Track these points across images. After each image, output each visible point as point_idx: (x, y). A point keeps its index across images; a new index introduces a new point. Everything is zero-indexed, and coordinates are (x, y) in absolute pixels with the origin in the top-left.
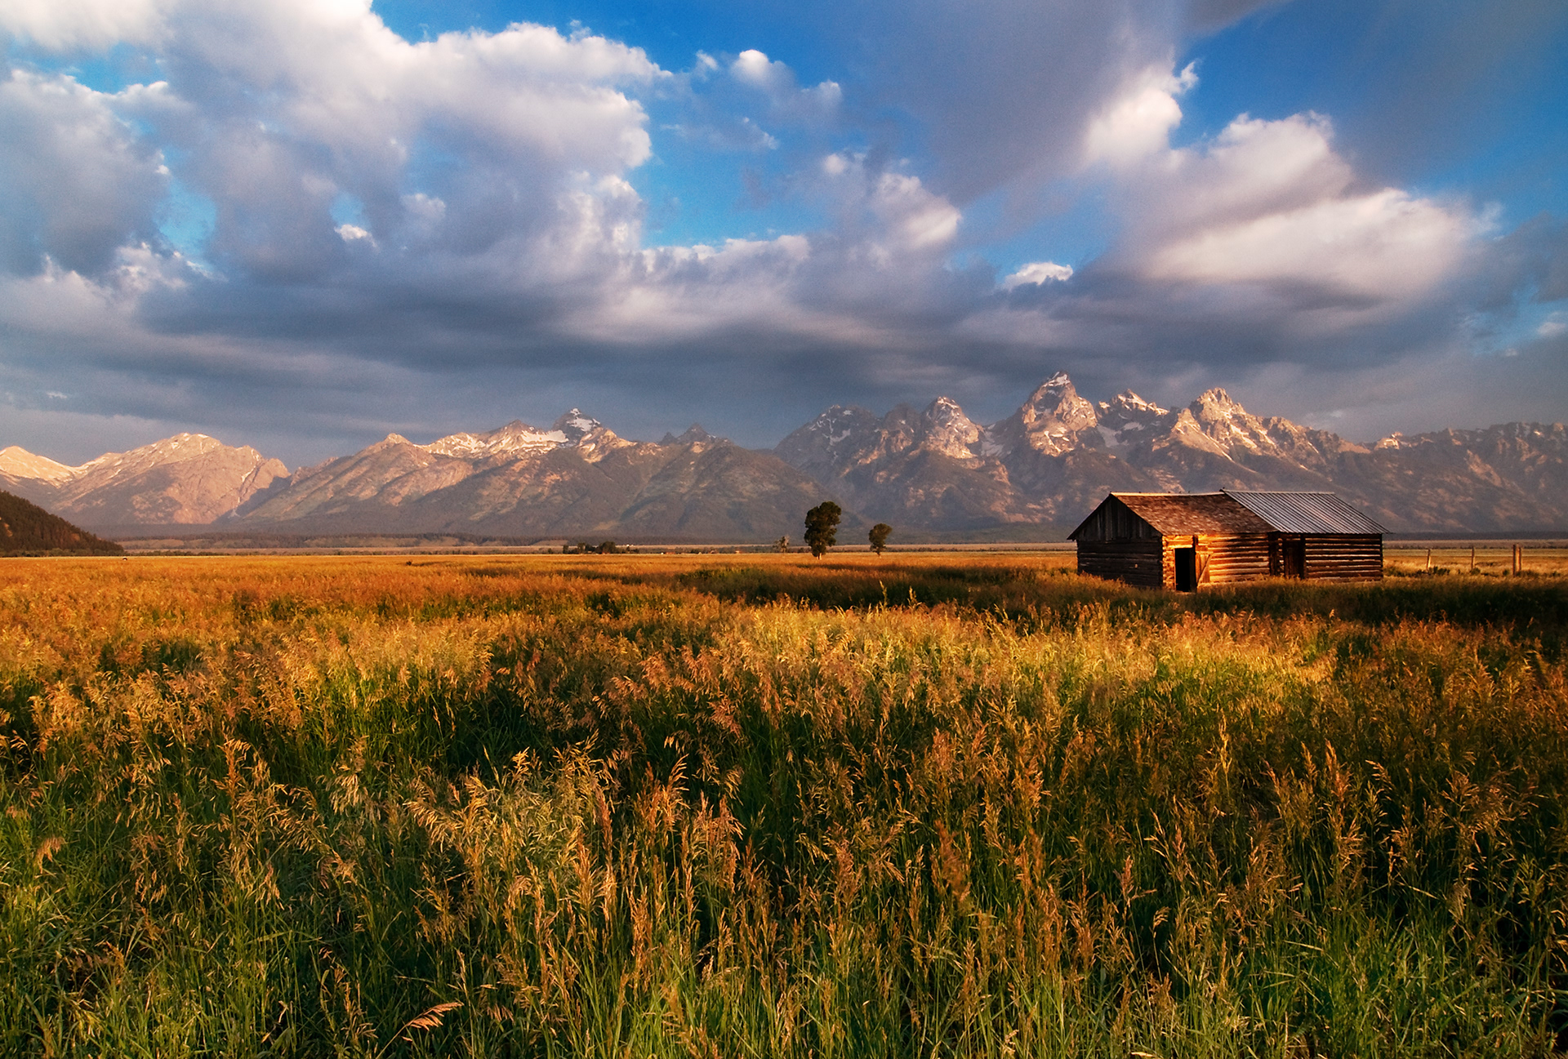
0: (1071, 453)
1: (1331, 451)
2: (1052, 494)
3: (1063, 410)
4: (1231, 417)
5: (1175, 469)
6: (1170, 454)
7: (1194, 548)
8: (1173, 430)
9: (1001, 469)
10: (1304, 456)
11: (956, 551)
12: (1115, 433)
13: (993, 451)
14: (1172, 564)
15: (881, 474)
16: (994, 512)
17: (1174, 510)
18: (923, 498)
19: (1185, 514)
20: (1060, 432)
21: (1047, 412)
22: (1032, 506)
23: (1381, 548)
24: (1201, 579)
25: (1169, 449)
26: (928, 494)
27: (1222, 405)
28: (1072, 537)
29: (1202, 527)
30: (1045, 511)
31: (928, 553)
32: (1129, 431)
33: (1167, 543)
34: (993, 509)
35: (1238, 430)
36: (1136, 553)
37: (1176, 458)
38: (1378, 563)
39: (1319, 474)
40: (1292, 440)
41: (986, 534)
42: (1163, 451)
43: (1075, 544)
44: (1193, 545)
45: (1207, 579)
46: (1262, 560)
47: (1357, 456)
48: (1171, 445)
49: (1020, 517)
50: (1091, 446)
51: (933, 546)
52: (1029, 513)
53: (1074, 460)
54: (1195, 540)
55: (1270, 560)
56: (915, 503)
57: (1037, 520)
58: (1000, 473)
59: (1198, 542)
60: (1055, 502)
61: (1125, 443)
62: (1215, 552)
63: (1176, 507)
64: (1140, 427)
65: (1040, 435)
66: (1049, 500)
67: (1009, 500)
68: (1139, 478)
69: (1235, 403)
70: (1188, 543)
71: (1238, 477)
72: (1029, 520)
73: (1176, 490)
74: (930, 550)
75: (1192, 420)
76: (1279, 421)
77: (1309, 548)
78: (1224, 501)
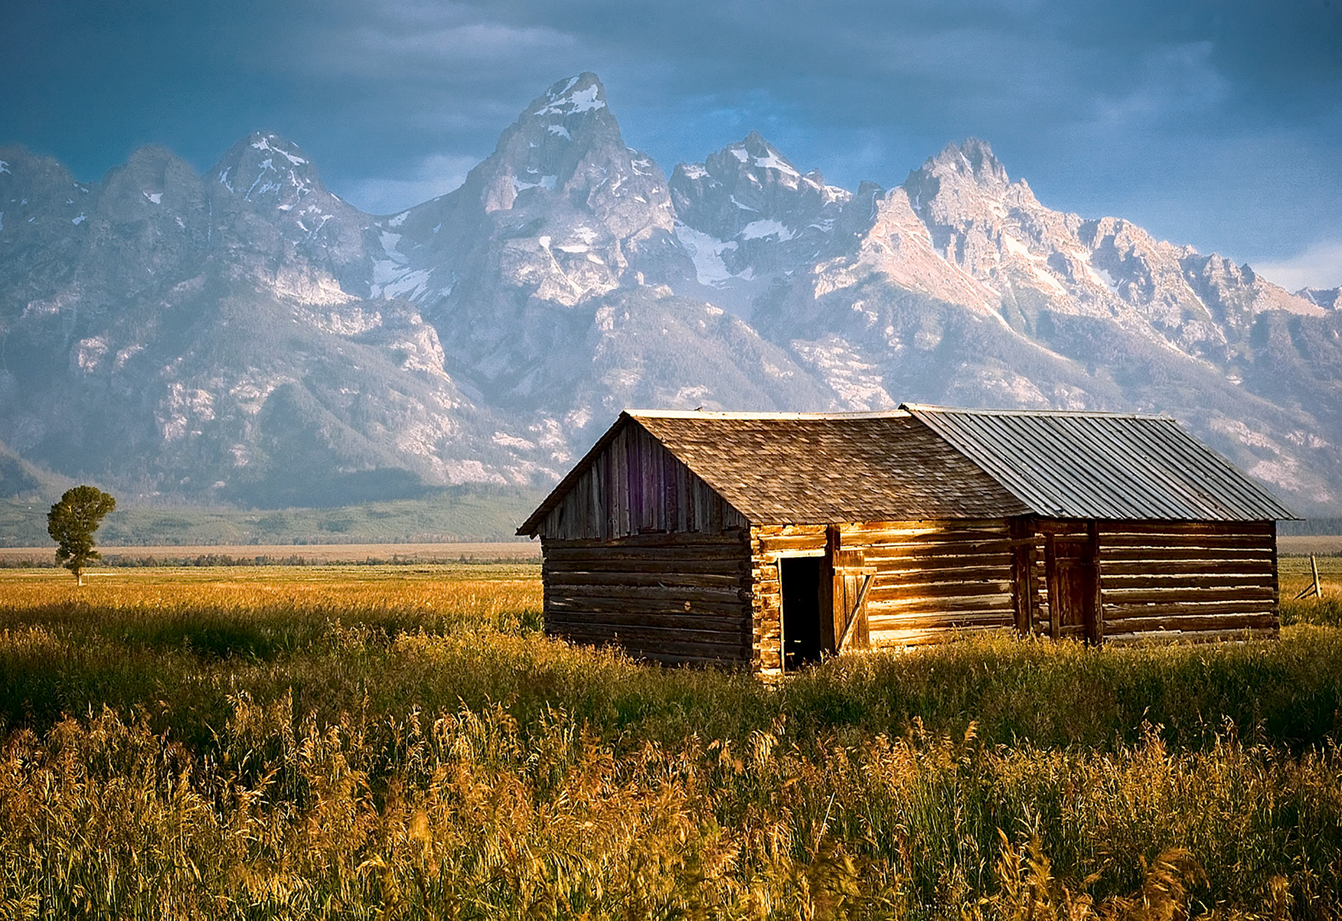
0: (610, 299)
1: (1238, 308)
2: (561, 409)
3: (589, 181)
4: (1004, 214)
5: (871, 345)
6: (858, 306)
7: (828, 560)
8: (865, 244)
9: (423, 337)
10: (1176, 322)
11: (302, 563)
12: (720, 247)
13: (403, 287)
14: (776, 601)
15: (92, 343)
16: (405, 457)
17: (784, 458)
18: (209, 414)
19: (808, 467)
20: (578, 241)
21: (545, 183)
22: (505, 440)
23: (1273, 556)
24: (847, 639)
25: (856, 291)
26: (223, 404)
27: (982, 182)
28: (528, 529)
29: (848, 502)
30: (541, 455)
31: (219, 571)
32: (755, 242)
33: (763, 546)
34: (402, 447)
35: (1022, 249)
36: (687, 570)
37: (873, 317)
38: (1268, 595)
39: (1212, 367)
40: (1148, 279)
41: (381, 515)
42: (839, 301)
43: (534, 546)
44: (828, 550)
45: (862, 633)
46: (995, 589)
47: (1295, 324)
48: (860, 284)
49: (472, 471)
50: (661, 279)
51: (236, 552)
52: (495, 458)
53: (619, 314)
54: (833, 537)
55: (1015, 588)
56: (188, 428)
57: (520, 479)
58: (421, 350)
59: (838, 542)
60: (566, 430)
61: (747, 274)
62: (882, 567)
63: (787, 450)
64: (784, 234)
65: (527, 246)
66: (552, 423)
67: (446, 425)
68: (783, 368)
69: (1015, 177)
70: (815, 544)
71: (1023, 371)
72: (500, 479)
73: (873, 402)
74: (227, 562)
75: (913, 219)
76: (1118, 229)
77: (1107, 556)
78: (907, 435)
